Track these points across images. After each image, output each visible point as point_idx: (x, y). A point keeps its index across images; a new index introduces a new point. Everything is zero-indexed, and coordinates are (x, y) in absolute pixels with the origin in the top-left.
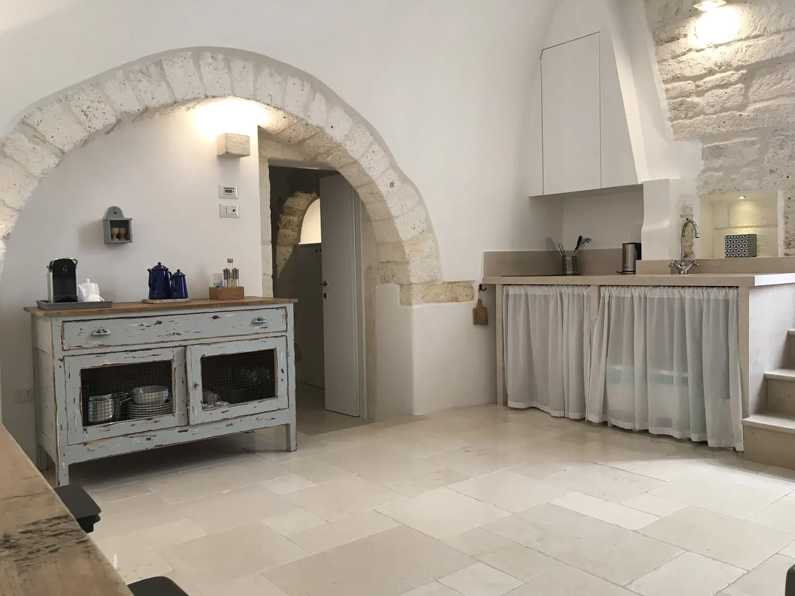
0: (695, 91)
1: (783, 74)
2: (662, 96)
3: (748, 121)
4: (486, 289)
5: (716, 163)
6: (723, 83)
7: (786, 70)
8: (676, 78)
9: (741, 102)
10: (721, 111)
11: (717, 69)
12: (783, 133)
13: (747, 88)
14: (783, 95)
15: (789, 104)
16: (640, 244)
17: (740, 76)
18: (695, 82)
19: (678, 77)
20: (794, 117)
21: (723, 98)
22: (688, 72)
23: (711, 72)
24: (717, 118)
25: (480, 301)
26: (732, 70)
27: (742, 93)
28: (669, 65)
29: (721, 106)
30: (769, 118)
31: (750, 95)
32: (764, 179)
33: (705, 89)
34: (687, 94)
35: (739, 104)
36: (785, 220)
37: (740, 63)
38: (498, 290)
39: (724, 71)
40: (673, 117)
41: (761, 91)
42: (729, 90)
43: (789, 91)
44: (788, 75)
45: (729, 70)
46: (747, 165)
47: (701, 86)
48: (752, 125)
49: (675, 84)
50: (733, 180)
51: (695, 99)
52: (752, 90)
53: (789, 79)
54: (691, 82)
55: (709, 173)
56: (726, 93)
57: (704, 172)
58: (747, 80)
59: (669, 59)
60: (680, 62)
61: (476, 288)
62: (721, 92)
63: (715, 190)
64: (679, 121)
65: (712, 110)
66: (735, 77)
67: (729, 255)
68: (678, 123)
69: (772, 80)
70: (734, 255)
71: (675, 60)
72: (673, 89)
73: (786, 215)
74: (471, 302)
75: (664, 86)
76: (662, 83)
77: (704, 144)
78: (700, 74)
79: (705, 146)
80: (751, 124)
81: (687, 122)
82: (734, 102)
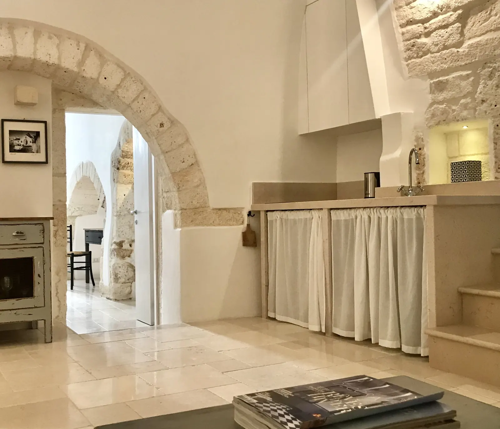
0: (423, 32)
1: (491, 10)
2: (399, 38)
3: (463, 57)
4: (254, 215)
5: (441, 96)
6: (444, 24)
7: (493, 7)
8: (410, 22)
9: (459, 39)
10: (443, 49)
11: (439, 11)
12: (491, 65)
13: (463, 27)
14: (491, 30)
15: (496, 38)
16: (379, 173)
17: (457, 16)
18: (423, 24)
19: (411, 21)
20: (499, 50)
21: (444, 38)
22: (418, 17)
23: (435, 15)
24: (440, 56)
25: (248, 225)
26: (451, 11)
27: (459, 31)
28: (404, 11)
29: (443, 45)
30: (480, 52)
31: (466, 32)
32: (477, 108)
33: (431, 30)
34: (418, 36)
35: (457, 41)
36: (494, 146)
37: (457, 4)
38: (262, 215)
39: (446, 12)
40: (407, 57)
41: (474, 28)
42: (449, 30)
43: (495, 25)
44: (495, 10)
45: (449, 12)
46: (465, 97)
47: (428, 28)
48: (467, 60)
49: (409, 28)
50: (454, 111)
51: (423, 40)
52: (467, 28)
53: (496, 15)
54: (420, 24)
55: (435, 106)
56: (447, 32)
57: (431, 105)
58: (463, 19)
59: (404, 6)
60: (411, 8)
61: (245, 214)
62: (442, 31)
63: (440, 121)
64: (413, 60)
65: (436, 49)
66: (453, 18)
67: (454, 181)
68: (412, 62)
69: (482, 17)
70: (458, 181)
71: (409, 6)
72: (407, 32)
73: (495, 142)
74: (242, 226)
75: (401, 30)
76: (399, 28)
77: (432, 79)
78: (426, 17)
79: (432, 82)
80: (466, 58)
81: (418, 60)
82: (453, 40)
